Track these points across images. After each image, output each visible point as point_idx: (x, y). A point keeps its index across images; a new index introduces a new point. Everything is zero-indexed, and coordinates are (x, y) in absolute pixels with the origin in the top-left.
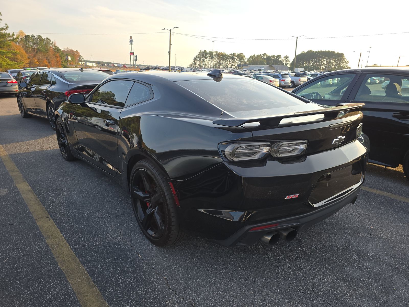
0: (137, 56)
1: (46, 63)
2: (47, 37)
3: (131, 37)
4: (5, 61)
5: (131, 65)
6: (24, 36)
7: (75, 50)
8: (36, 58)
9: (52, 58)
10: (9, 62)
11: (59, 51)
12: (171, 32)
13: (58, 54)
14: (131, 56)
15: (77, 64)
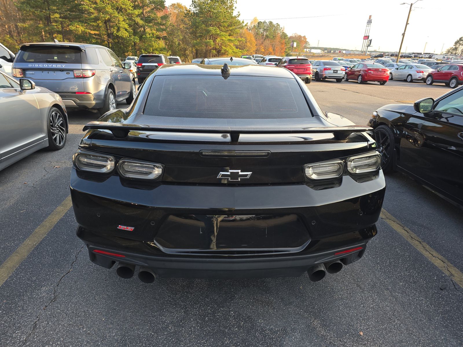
0: (371, 41)
1: (271, 50)
2: (277, 23)
3: (370, 16)
4: (232, 49)
5: (362, 52)
6: (257, 23)
7: (302, 35)
8: (263, 45)
9: (277, 45)
10: (235, 50)
11: (286, 37)
12: (412, 6)
13: (283, 41)
14: (365, 40)
15: (302, 51)
